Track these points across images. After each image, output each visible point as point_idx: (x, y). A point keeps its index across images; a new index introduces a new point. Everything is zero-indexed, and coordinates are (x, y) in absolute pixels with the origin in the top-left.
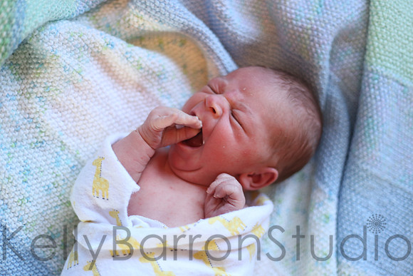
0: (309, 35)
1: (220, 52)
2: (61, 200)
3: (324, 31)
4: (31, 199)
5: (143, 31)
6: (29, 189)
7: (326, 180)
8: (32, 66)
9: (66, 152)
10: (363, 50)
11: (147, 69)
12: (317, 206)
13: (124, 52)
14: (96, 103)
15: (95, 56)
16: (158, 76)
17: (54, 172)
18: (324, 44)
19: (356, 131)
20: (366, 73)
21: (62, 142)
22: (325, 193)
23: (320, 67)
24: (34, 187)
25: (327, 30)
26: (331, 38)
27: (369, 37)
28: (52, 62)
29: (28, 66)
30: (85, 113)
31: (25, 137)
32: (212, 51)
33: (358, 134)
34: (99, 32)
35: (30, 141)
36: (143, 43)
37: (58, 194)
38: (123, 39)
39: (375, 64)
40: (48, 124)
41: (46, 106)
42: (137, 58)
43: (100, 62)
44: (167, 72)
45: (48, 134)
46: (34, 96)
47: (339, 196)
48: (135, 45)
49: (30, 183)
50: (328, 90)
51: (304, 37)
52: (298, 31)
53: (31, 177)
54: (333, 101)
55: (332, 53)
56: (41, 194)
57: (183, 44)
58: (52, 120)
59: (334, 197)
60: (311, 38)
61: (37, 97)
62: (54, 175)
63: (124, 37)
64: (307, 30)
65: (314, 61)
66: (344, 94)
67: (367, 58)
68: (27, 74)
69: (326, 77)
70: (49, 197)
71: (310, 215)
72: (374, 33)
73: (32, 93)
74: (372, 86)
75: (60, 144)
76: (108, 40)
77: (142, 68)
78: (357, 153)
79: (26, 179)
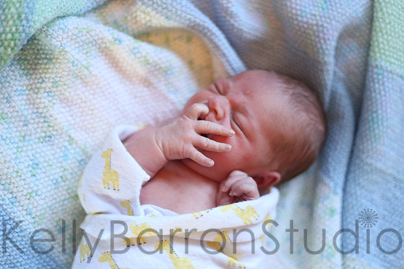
0: (314, 32)
1: (226, 48)
2: (69, 194)
3: (329, 27)
4: (39, 193)
5: (150, 26)
6: (37, 183)
7: (332, 174)
8: (40, 62)
9: (74, 146)
10: (368, 46)
11: (154, 64)
12: (321, 200)
13: (132, 48)
14: (104, 98)
15: (102, 52)
16: (165, 72)
17: (62, 166)
18: (329, 39)
19: (360, 125)
20: (370, 69)
21: (70, 136)
22: (329, 187)
23: (325, 62)
24: (42, 181)
25: (332, 25)
26: (336, 34)
27: (374, 33)
28: (61, 58)
29: (36, 61)
30: (92, 107)
31: (34, 131)
32: (217, 47)
33: (362, 129)
34: (107, 28)
35: (38, 136)
36: (150, 39)
37: (66, 188)
38: (130, 35)
39: (379, 60)
40: (56, 119)
41: (54, 101)
42: (144, 54)
43: (108, 57)
44: (174, 68)
45: (56, 128)
46: (42, 91)
47: (344, 190)
48: (143, 41)
49: (38, 177)
50: (333, 86)
51: (309, 34)
52: (303, 26)
53: (39, 171)
54: (338, 97)
55: (337, 49)
56: (49, 188)
57: (189, 40)
58: (60, 115)
59: (339, 191)
60: (316, 34)
61: (45, 92)
62: (63, 169)
63: (131, 33)
64: (312, 25)
65: (319, 57)
66: (349, 89)
67: (372, 54)
68: (35, 69)
69: (331, 73)
70: (56, 191)
71: (315, 209)
72: (378, 29)
73: (41, 88)
74: (376, 81)
75: (68, 138)
76: (115, 36)
77: (149, 64)
78: (361, 147)
79: (34, 172)
